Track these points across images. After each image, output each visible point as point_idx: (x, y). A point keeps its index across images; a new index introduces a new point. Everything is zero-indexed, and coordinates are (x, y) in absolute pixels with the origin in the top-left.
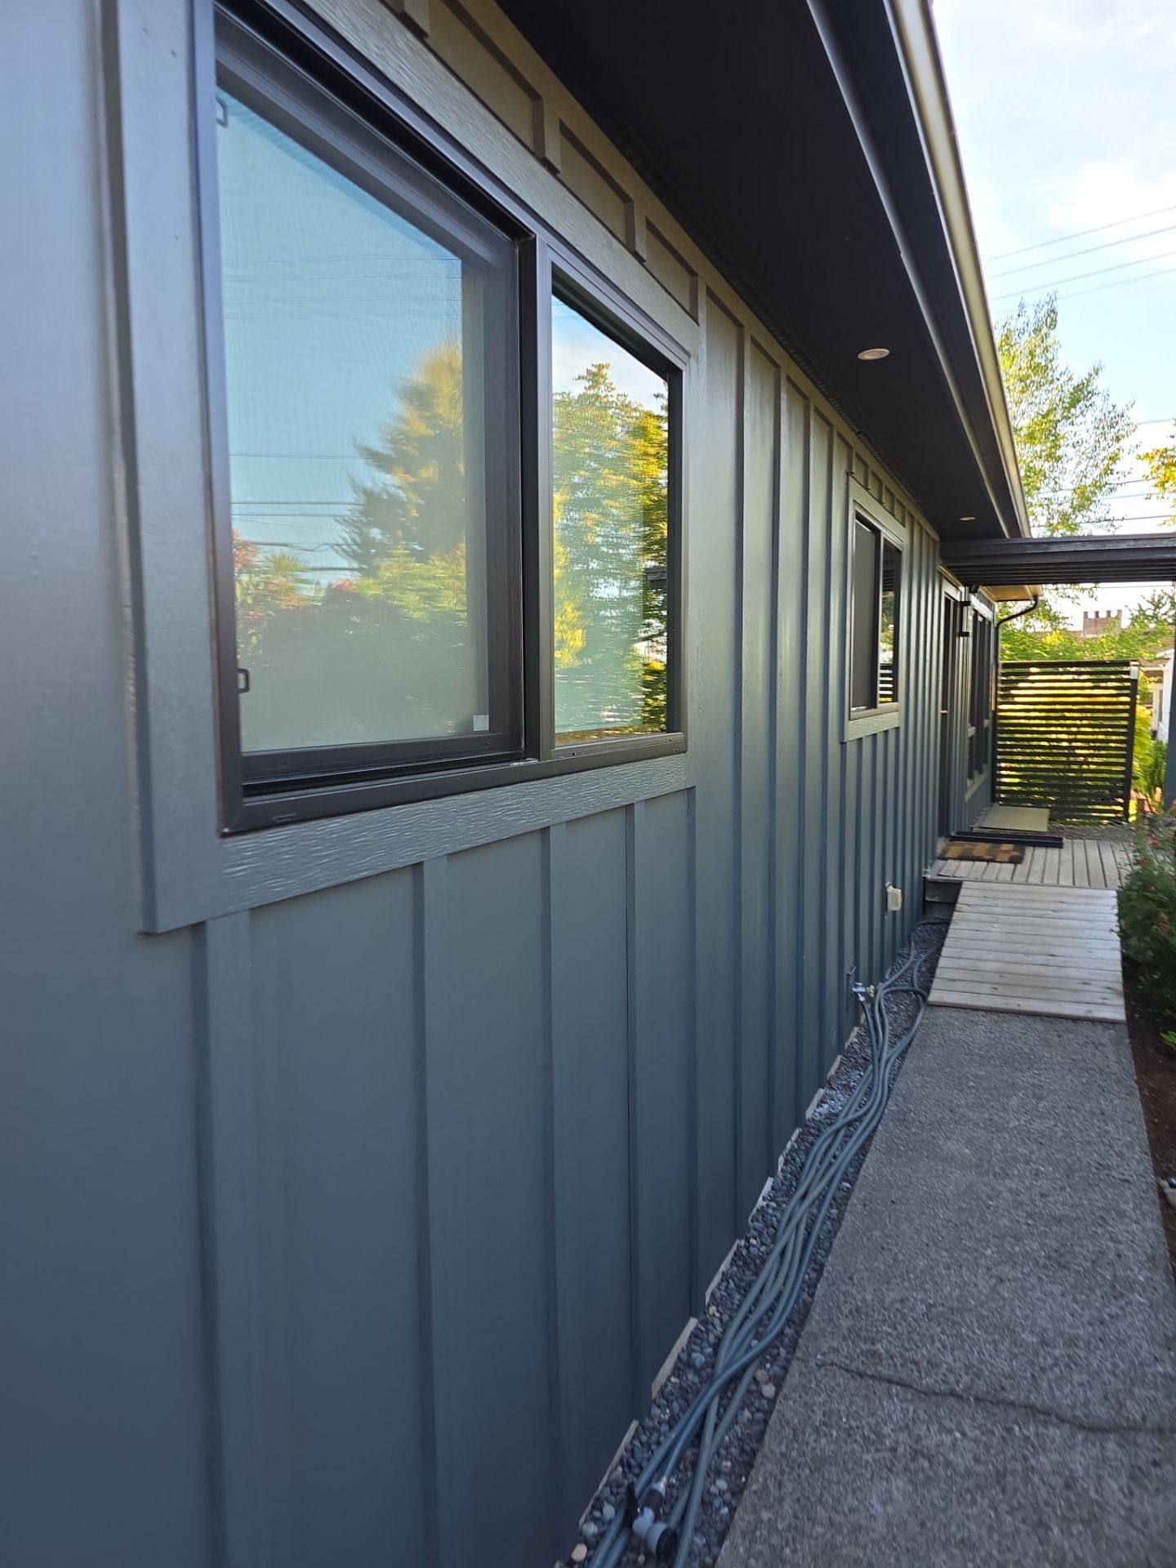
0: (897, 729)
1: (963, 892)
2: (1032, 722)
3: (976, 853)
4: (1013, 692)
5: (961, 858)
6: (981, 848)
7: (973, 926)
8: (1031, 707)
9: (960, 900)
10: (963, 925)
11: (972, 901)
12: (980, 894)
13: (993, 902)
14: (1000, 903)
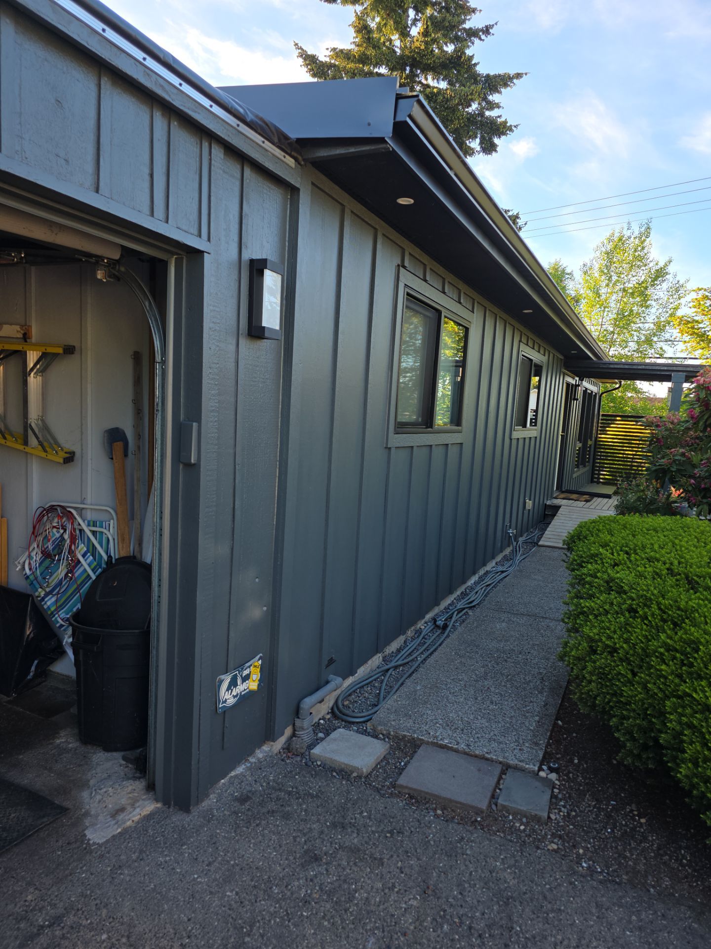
0: (536, 437)
1: (560, 509)
2: (615, 444)
3: (571, 497)
4: (607, 429)
5: (564, 499)
6: (574, 496)
7: (562, 521)
8: (615, 437)
9: (559, 512)
10: (558, 521)
11: (563, 513)
12: (568, 511)
13: (572, 514)
14: (574, 514)
